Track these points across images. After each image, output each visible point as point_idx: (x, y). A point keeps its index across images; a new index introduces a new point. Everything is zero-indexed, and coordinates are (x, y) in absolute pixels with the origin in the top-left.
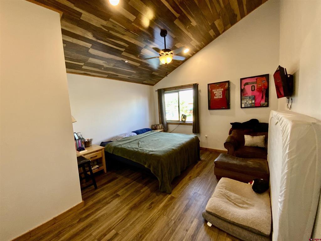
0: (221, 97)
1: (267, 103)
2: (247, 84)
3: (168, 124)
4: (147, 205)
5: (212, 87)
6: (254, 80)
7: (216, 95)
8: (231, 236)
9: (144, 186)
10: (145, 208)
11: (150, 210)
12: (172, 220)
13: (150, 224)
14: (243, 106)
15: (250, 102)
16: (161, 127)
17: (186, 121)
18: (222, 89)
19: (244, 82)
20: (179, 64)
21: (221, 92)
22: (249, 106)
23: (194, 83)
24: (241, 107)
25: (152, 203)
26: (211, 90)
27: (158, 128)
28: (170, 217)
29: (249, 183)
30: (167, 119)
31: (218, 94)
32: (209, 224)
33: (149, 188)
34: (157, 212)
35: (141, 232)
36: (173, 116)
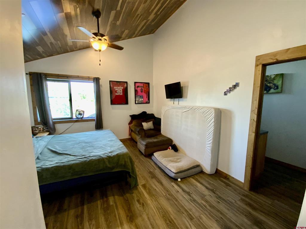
0: (122, 94)
1: (148, 101)
2: (138, 87)
3: (54, 123)
4: (137, 205)
5: (113, 84)
6: (142, 85)
7: (117, 92)
8: (190, 176)
9: (105, 199)
10: (141, 209)
11: (145, 206)
12: (166, 195)
13: (161, 211)
14: (137, 102)
15: (141, 100)
16: (42, 129)
17: (84, 117)
18: (122, 88)
19: (137, 85)
20: (75, 50)
21: (121, 90)
22: (140, 102)
23: (97, 77)
24: (136, 103)
25: (138, 201)
26: (113, 87)
27: (37, 132)
28: (162, 195)
29: (168, 149)
30: (53, 117)
31: (119, 90)
32: (179, 180)
33: (114, 196)
34: (152, 202)
35: (165, 221)
36: (61, 113)
